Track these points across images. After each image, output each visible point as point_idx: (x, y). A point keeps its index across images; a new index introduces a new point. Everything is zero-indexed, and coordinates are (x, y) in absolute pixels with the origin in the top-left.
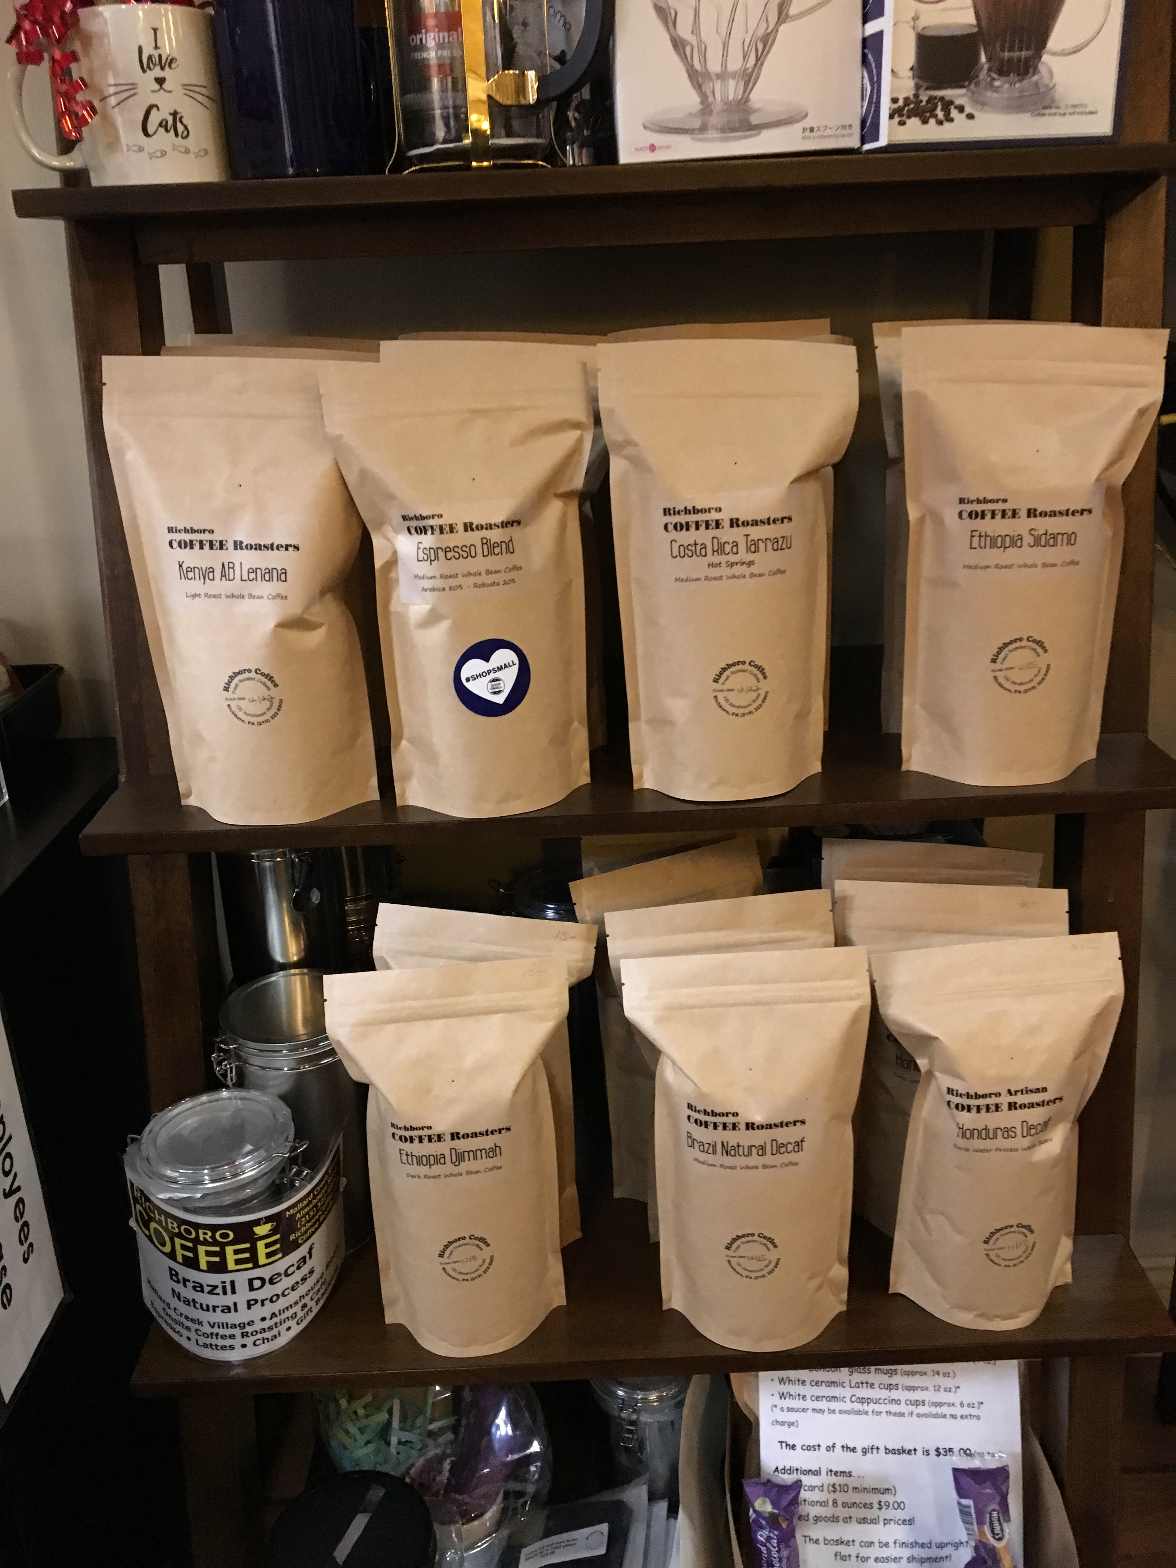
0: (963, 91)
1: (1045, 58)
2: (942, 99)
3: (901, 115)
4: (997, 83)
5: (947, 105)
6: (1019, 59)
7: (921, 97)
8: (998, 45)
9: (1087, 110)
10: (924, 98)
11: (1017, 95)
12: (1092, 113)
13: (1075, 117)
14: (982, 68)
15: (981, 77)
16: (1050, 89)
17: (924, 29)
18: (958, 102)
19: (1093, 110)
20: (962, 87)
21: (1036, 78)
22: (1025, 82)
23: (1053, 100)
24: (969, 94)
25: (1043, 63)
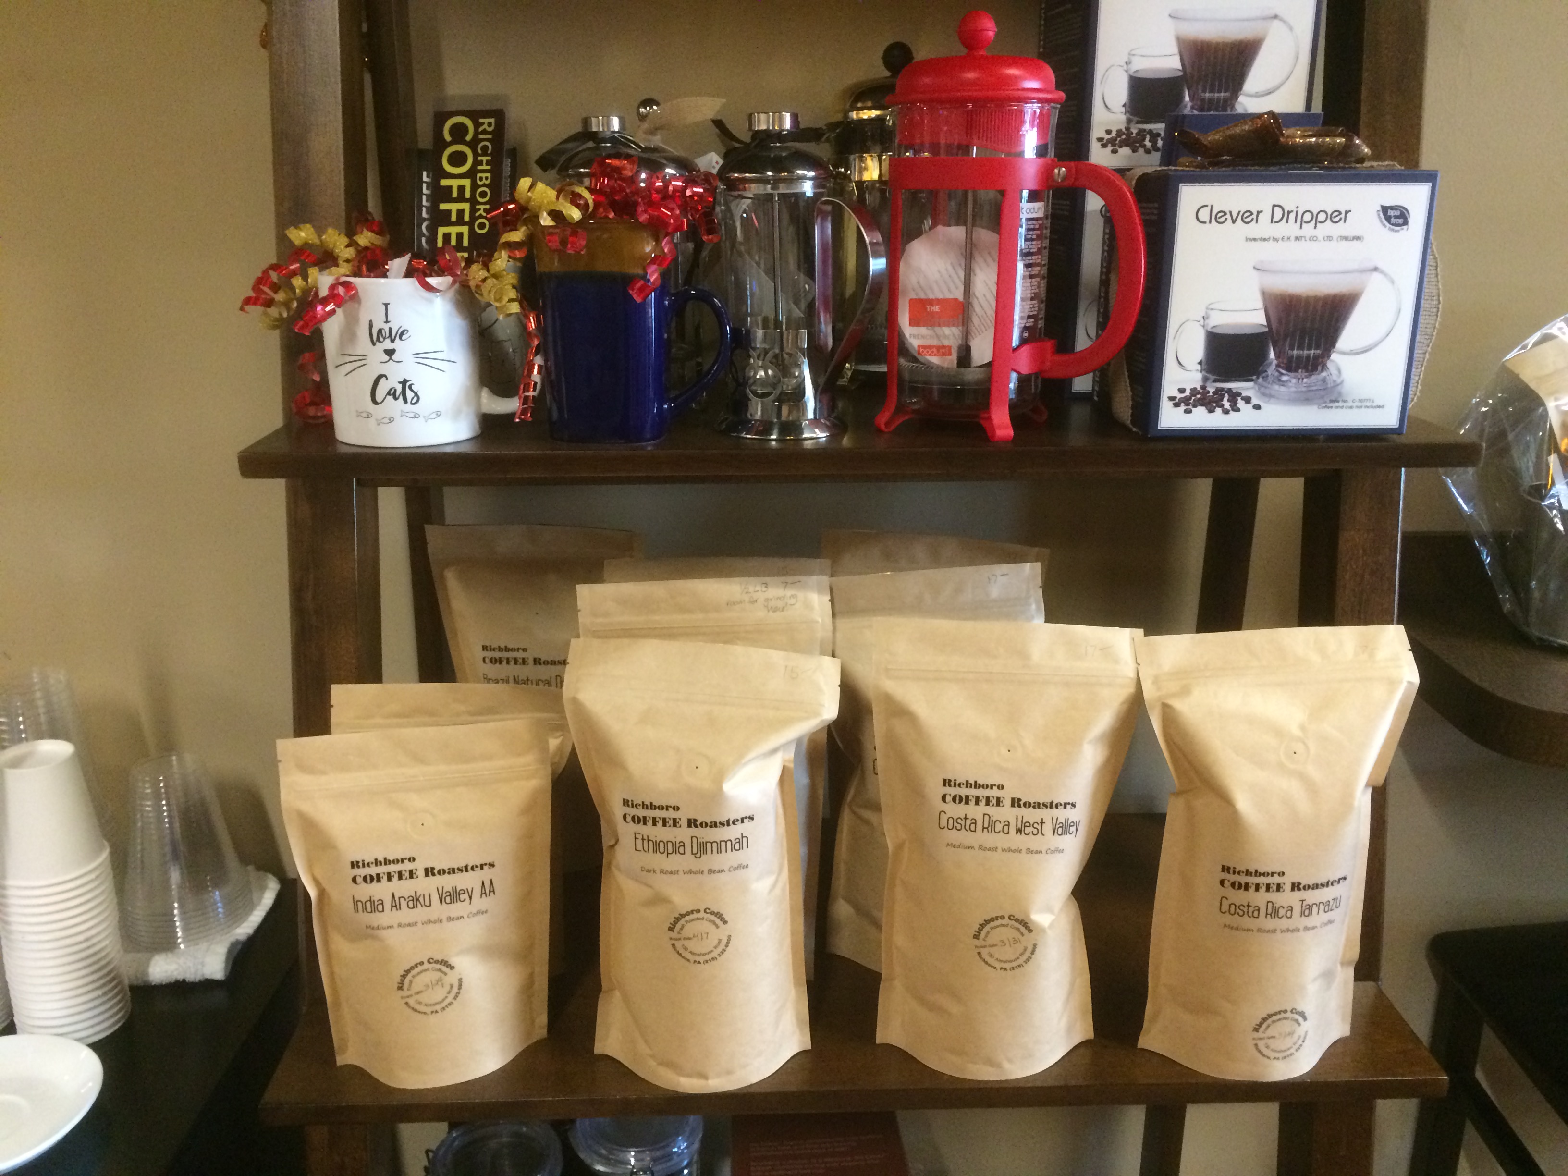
0: (1251, 384)
1: (1334, 356)
2: (1229, 391)
3: (1187, 405)
4: (1284, 378)
5: (1234, 396)
6: (1308, 357)
7: (1208, 389)
8: (1287, 344)
9: (1375, 404)
10: (1211, 389)
11: (1304, 389)
12: (1379, 407)
13: (1363, 410)
14: (1271, 363)
15: (1269, 372)
16: (1337, 385)
17: (1212, 328)
18: (1244, 394)
19: (1381, 404)
20: (1252, 380)
21: (1324, 374)
22: (1314, 377)
23: (1340, 394)
24: (1257, 387)
25: (1333, 361)
